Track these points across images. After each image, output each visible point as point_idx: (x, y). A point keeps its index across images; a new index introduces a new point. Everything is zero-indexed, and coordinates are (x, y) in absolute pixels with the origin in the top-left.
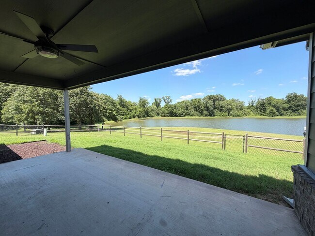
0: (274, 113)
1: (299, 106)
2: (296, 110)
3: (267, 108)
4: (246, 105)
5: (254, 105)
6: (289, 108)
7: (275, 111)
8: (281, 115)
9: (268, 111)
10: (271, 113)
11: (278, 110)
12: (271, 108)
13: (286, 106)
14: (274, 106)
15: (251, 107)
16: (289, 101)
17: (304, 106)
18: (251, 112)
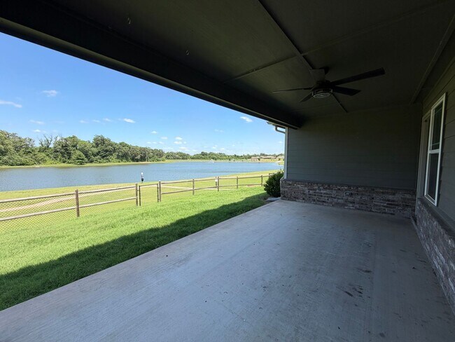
0: (83, 159)
1: (107, 151)
2: (105, 156)
3: (72, 152)
4: (37, 145)
5: (51, 146)
6: (98, 154)
7: (84, 156)
8: (91, 162)
9: (73, 157)
10: (79, 159)
11: (87, 156)
12: (78, 152)
13: (95, 150)
14: (82, 150)
15: (44, 149)
16: (97, 145)
17: (111, 151)
18: (47, 158)
